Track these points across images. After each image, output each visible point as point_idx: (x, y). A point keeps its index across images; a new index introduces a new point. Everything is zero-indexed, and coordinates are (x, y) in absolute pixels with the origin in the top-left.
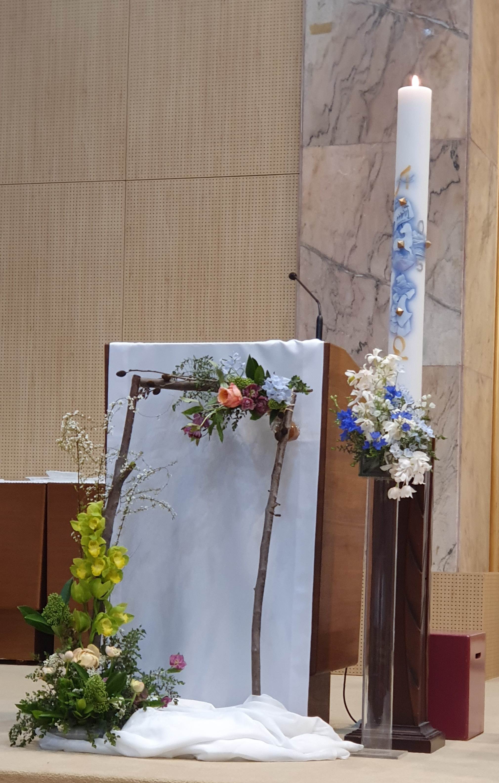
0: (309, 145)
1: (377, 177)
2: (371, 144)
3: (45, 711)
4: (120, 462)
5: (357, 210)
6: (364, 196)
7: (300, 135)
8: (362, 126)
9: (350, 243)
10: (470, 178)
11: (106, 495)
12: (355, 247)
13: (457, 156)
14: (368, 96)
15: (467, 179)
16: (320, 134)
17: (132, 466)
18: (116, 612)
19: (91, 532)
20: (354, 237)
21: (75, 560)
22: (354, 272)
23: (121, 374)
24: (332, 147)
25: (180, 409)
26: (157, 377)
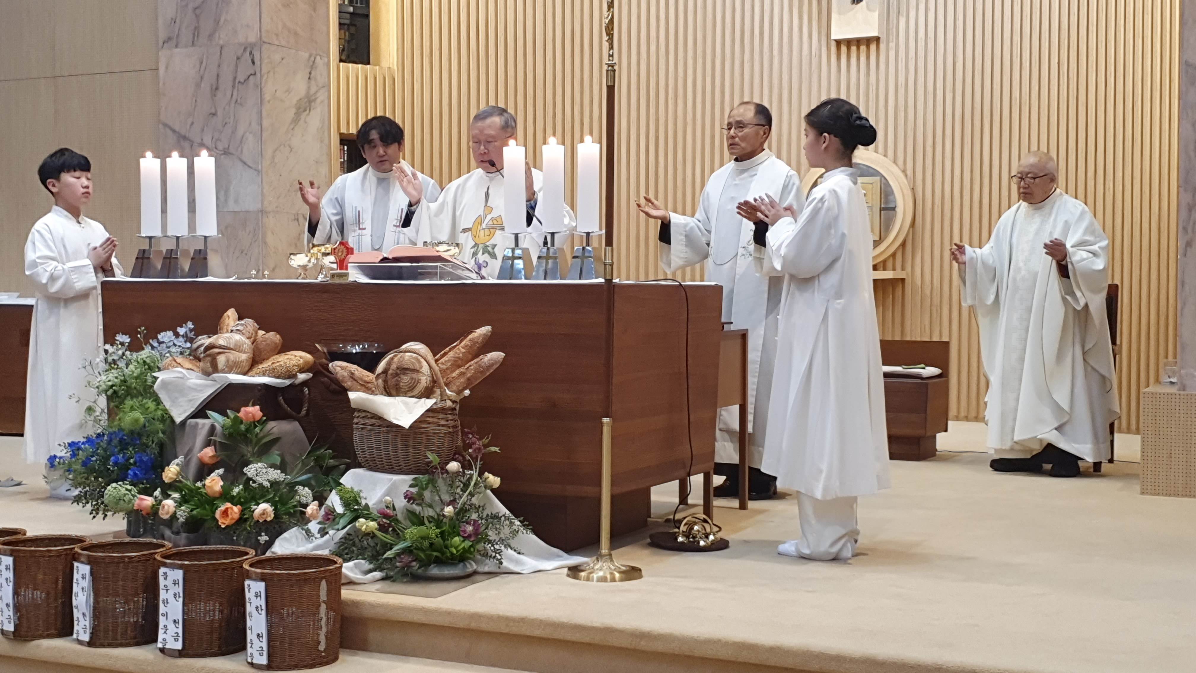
0: (162, 48)
2: (200, 47)
6: (197, 86)
7: (156, 41)
8: (194, 34)
9: (190, 120)
10: (264, 71)
12: (192, 123)
13: (253, 55)
14: (198, 12)
15: (261, 72)
16: (169, 40)
20: (192, 115)
24: (178, 50)
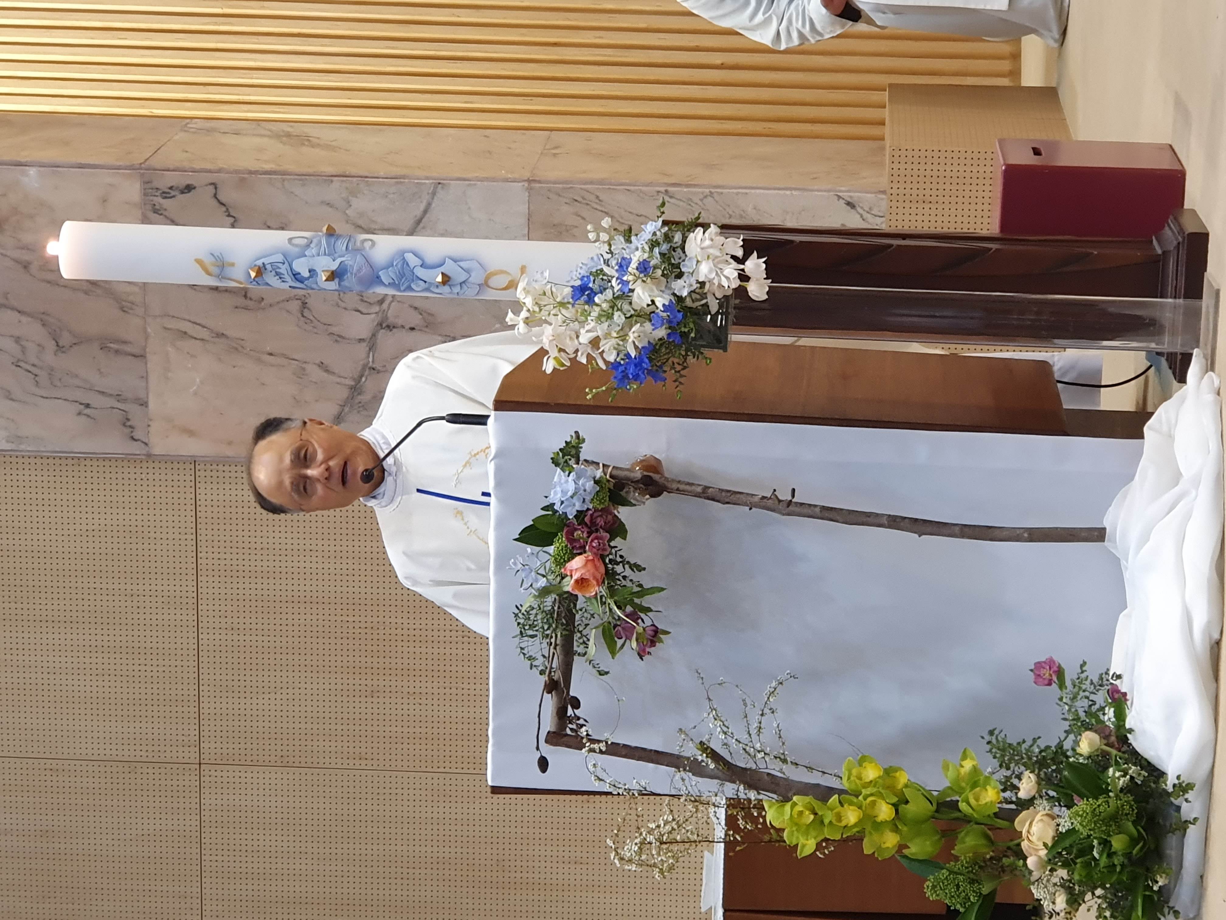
0: (146, 444)
1: (204, 327)
2: (147, 337)
3: (1133, 907)
4: (696, 768)
5: (259, 361)
6: (236, 349)
7: (129, 458)
8: (117, 352)
9: (316, 374)
10: (209, 166)
11: (752, 795)
12: (321, 365)
13: (171, 188)
14: (66, 339)
15: (210, 171)
16: (128, 423)
17: (704, 747)
18: (958, 779)
19: (819, 821)
20: (304, 365)
21: (867, 851)
22: (365, 367)
23: (543, 764)
24: (151, 405)
25: (606, 661)
26: (550, 702)
